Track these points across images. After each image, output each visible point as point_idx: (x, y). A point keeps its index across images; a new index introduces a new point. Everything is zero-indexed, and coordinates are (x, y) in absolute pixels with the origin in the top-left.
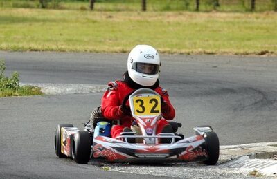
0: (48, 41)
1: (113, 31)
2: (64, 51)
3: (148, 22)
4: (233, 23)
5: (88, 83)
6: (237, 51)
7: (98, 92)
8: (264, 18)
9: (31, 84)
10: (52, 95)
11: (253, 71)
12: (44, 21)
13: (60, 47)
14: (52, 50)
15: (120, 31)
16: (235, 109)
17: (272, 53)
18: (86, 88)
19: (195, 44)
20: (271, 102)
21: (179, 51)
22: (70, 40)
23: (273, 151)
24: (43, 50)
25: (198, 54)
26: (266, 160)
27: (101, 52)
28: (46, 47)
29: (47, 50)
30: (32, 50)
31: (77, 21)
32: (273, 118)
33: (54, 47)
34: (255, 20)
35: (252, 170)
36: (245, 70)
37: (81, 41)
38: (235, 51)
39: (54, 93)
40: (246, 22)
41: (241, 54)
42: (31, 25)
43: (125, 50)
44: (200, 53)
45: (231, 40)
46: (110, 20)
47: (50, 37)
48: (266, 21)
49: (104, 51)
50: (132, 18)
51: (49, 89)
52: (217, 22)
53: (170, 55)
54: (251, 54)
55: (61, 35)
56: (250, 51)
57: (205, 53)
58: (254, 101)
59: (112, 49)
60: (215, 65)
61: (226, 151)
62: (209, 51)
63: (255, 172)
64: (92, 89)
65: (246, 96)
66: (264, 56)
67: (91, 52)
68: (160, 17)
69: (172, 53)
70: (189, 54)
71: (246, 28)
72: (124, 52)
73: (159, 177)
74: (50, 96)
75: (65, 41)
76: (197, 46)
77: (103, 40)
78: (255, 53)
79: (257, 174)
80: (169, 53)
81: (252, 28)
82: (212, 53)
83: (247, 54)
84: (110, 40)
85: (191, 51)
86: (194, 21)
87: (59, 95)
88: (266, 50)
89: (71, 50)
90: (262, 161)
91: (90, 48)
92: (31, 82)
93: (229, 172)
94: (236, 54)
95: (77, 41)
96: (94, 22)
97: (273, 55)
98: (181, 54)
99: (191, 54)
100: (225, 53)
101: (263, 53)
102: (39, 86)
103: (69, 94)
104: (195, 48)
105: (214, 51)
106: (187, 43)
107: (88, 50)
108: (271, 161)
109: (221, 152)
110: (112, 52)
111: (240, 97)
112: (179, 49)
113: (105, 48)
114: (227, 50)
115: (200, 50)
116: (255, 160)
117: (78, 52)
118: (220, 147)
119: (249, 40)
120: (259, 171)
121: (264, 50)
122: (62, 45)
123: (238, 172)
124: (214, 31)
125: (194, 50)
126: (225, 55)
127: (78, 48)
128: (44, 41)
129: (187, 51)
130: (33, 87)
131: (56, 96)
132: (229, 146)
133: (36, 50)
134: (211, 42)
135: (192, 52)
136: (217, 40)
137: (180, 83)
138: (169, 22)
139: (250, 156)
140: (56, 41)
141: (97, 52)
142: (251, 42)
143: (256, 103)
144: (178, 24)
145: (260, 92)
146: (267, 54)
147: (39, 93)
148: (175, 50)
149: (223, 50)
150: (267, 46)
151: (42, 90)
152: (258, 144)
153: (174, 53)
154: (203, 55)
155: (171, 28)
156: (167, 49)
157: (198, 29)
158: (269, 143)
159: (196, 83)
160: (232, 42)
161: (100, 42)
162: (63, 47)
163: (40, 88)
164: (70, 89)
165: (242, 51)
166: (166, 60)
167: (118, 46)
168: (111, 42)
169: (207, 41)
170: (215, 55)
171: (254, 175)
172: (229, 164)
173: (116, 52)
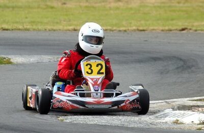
0: (17, 23)
1: (67, 15)
2: (28, 30)
3: (93, 7)
4: (160, 7)
5: (47, 55)
6: (163, 28)
7: (55, 61)
8: (184, 3)
9: (3, 56)
10: (20, 64)
11: (176, 43)
12: (13, 8)
13: (25, 27)
14: (19, 29)
15: (72, 14)
16: (162, 73)
17: (190, 29)
18: (46, 58)
19: (131, 23)
20: (189, 67)
21: (118, 29)
22: (34, 22)
23: (191, 104)
24: (12, 30)
25: (132, 31)
26: (186, 112)
27: (57, 30)
28: (14, 27)
29: (15, 29)
30: (4, 30)
31: (39, 7)
32: (191, 79)
33: (21, 27)
34: (177, 5)
35: (175, 119)
36: (169, 43)
37: (41, 22)
38: (161, 28)
39: (21, 63)
40: (170, 7)
41: (167, 30)
42: (3, 11)
43: (76, 29)
44: (134, 30)
45: (158, 20)
46: (65, 6)
47: (18, 20)
48: (186, 5)
49: (60, 30)
50: (81, 4)
51: (17, 59)
52: (147, 6)
53: (111, 32)
54: (174, 30)
55: (26, 18)
56: (173, 28)
57: (138, 30)
58: (176, 66)
59: (66, 28)
60: (145, 39)
61: (155, 105)
62: (141, 28)
63: (178, 121)
64: (51, 59)
65: (170, 62)
66: (184, 32)
67: (49, 30)
68: (103, 4)
69: (112, 31)
70: (125, 31)
71: (170, 11)
72: (75, 30)
73: (102, 125)
74: (18, 65)
75: (29, 23)
76: (132, 25)
77: (59, 21)
78: (176, 30)
79: (179, 122)
80: (111, 30)
81: (174, 11)
82: (144, 30)
83: (171, 30)
84: (64, 21)
85: (127, 28)
86: (130, 6)
87: (25, 64)
88: (186, 27)
89: (34, 30)
90: (182, 112)
91: (49, 27)
92: (3, 54)
93: (157, 121)
94: (162, 30)
95: (38, 22)
96: (52, 8)
97: (191, 31)
98: (120, 31)
99: (128, 31)
100: (153, 30)
101: (183, 30)
102: (9, 57)
103: (33, 63)
104: (131, 27)
105: (145, 28)
106: (124, 23)
107: (47, 29)
108: (190, 112)
109: (150, 106)
110: (66, 30)
111: (165, 64)
112: (119, 27)
113: (61, 27)
114: (155, 28)
115: (134, 28)
116: (178, 112)
117: (39, 30)
118: (150, 102)
119: (172, 20)
120: (181, 120)
121: (184, 27)
122: (27, 25)
123: (164, 121)
124: (145, 14)
125: (130, 28)
126: (154, 31)
127: (40, 28)
128: (13, 23)
129: (124, 29)
130: (5, 58)
131: (22, 65)
132: (157, 101)
133: (7, 30)
134: (143, 22)
135: (128, 30)
136: (147, 21)
137: (118, 53)
138: (110, 7)
139: (173, 109)
140: (23, 23)
141: (54, 30)
142: (174, 22)
143: (177, 68)
144: (117, 8)
145: (181, 60)
146: (186, 30)
147: (9, 62)
148: (114, 28)
149: (152, 28)
150: (186, 24)
151: (12, 60)
152: (179, 100)
154: (137, 32)
155: (112, 12)
156: (109, 28)
157: (133, 12)
158: (188, 99)
159: (131, 53)
160: (159, 22)
161: (57, 23)
162: (28, 27)
163: (10, 59)
164: (33, 59)
165: (167, 28)
167: (70, 25)
168: (65, 23)
169: (140, 21)
170: (146, 32)
171: (177, 123)
172: (157, 115)
173: (69, 30)
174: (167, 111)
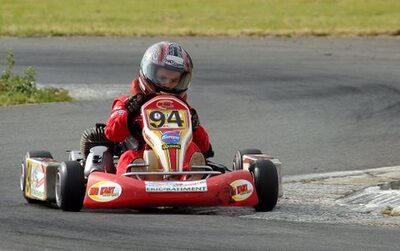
0: (80, 21)
1: (176, 6)
2: (102, 35)
6: (362, 30)
9: (54, 86)
10: (87, 102)
11: (385, 59)
13: (96, 29)
14: (85, 34)
15: (187, 5)
16: (359, 117)
19: (299, 21)
21: (275, 32)
22: (112, 20)
24: (71, 35)
25: (302, 35)
27: (157, 35)
28: (75, 31)
29: (77, 34)
30: (55, 35)
33: (87, 30)
35: (384, 206)
36: (373, 59)
37: (127, 21)
38: (358, 30)
39: (89, 99)
41: (368, 35)
43: (193, 32)
44: (306, 35)
45: (352, 14)
47: (81, 16)
49: (163, 35)
53: (262, 38)
54: (382, 34)
55: (98, 11)
56: (381, 30)
57: (314, 34)
58: (387, 104)
59: (174, 31)
60: (328, 52)
61: (346, 180)
62: (319, 31)
63: (390, 209)
65: (375, 97)
67: (143, 36)
69: (264, 36)
70: (289, 36)
72: (192, 35)
74: (81, 103)
75: (104, 21)
76: (301, 25)
77: (160, 17)
78: (387, 33)
79: (392, 212)
80: (261, 35)
82: (324, 35)
83: (376, 34)
84: (171, 17)
85: (292, 31)
87: (96, 101)
89: (113, 34)
91: (142, 30)
92: (53, 83)
93: (351, 210)
94: (360, 35)
95: (122, 20)
98: (278, 36)
99: (293, 36)
100: (343, 33)
102: (66, 88)
104: (299, 27)
105: (326, 31)
106: (286, 20)
107: (139, 35)
110: (175, 35)
111: (367, 99)
112: (275, 28)
113: (165, 30)
114: (347, 30)
115: (306, 30)
116: (390, 192)
117: (123, 36)
119: (379, 14)
120: (396, 208)
122: (99, 26)
123: (364, 210)
125: (297, 31)
126: (344, 36)
127: (124, 30)
128: (73, 21)
129: (286, 31)
130: (57, 90)
131: (91, 102)
132: (351, 172)
133: (61, 35)
134: (323, 19)
135: (294, 34)
136: (332, 16)
137: (276, 79)
139: (382, 187)
140: (92, 21)
141: (152, 36)
142: (383, 18)
143: (390, 107)
145: (396, 91)
147: (66, 98)
148: (268, 31)
149: (340, 30)
151: (70, 94)
152: (394, 168)
153: (268, 34)
154: (312, 37)
156: (257, 30)
159: (300, 79)
160: (355, 18)
161: (157, 21)
162: (102, 29)
163: (67, 92)
164: (111, 92)
165: (368, 30)
166: (254, 46)
167: (183, 26)
168: (173, 21)
169: (317, 16)
170: (329, 37)
171: (388, 214)
172: (351, 198)
173: (180, 36)
174: (370, 191)
